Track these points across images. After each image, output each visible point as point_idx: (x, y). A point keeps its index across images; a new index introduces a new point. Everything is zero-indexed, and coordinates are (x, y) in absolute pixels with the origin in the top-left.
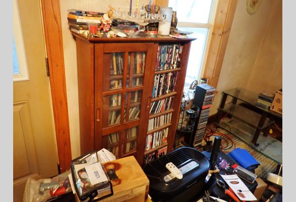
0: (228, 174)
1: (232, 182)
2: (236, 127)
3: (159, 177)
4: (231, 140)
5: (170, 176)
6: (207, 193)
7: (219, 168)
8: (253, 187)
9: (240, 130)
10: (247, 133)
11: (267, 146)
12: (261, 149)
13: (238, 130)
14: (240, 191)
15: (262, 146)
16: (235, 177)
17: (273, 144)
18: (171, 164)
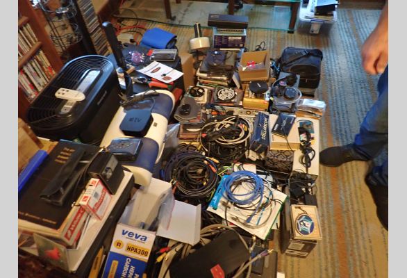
0: (146, 66)
1: (153, 72)
2: (143, 8)
3: (54, 114)
4: (143, 28)
5: (68, 104)
6: (122, 95)
7: (132, 65)
8: (177, 63)
9: (149, 9)
10: (157, 10)
11: (184, 14)
12: (180, 22)
13: (146, 11)
14: (164, 75)
15: (179, 17)
16: (155, 64)
17: (190, 8)
18: (61, 90)
